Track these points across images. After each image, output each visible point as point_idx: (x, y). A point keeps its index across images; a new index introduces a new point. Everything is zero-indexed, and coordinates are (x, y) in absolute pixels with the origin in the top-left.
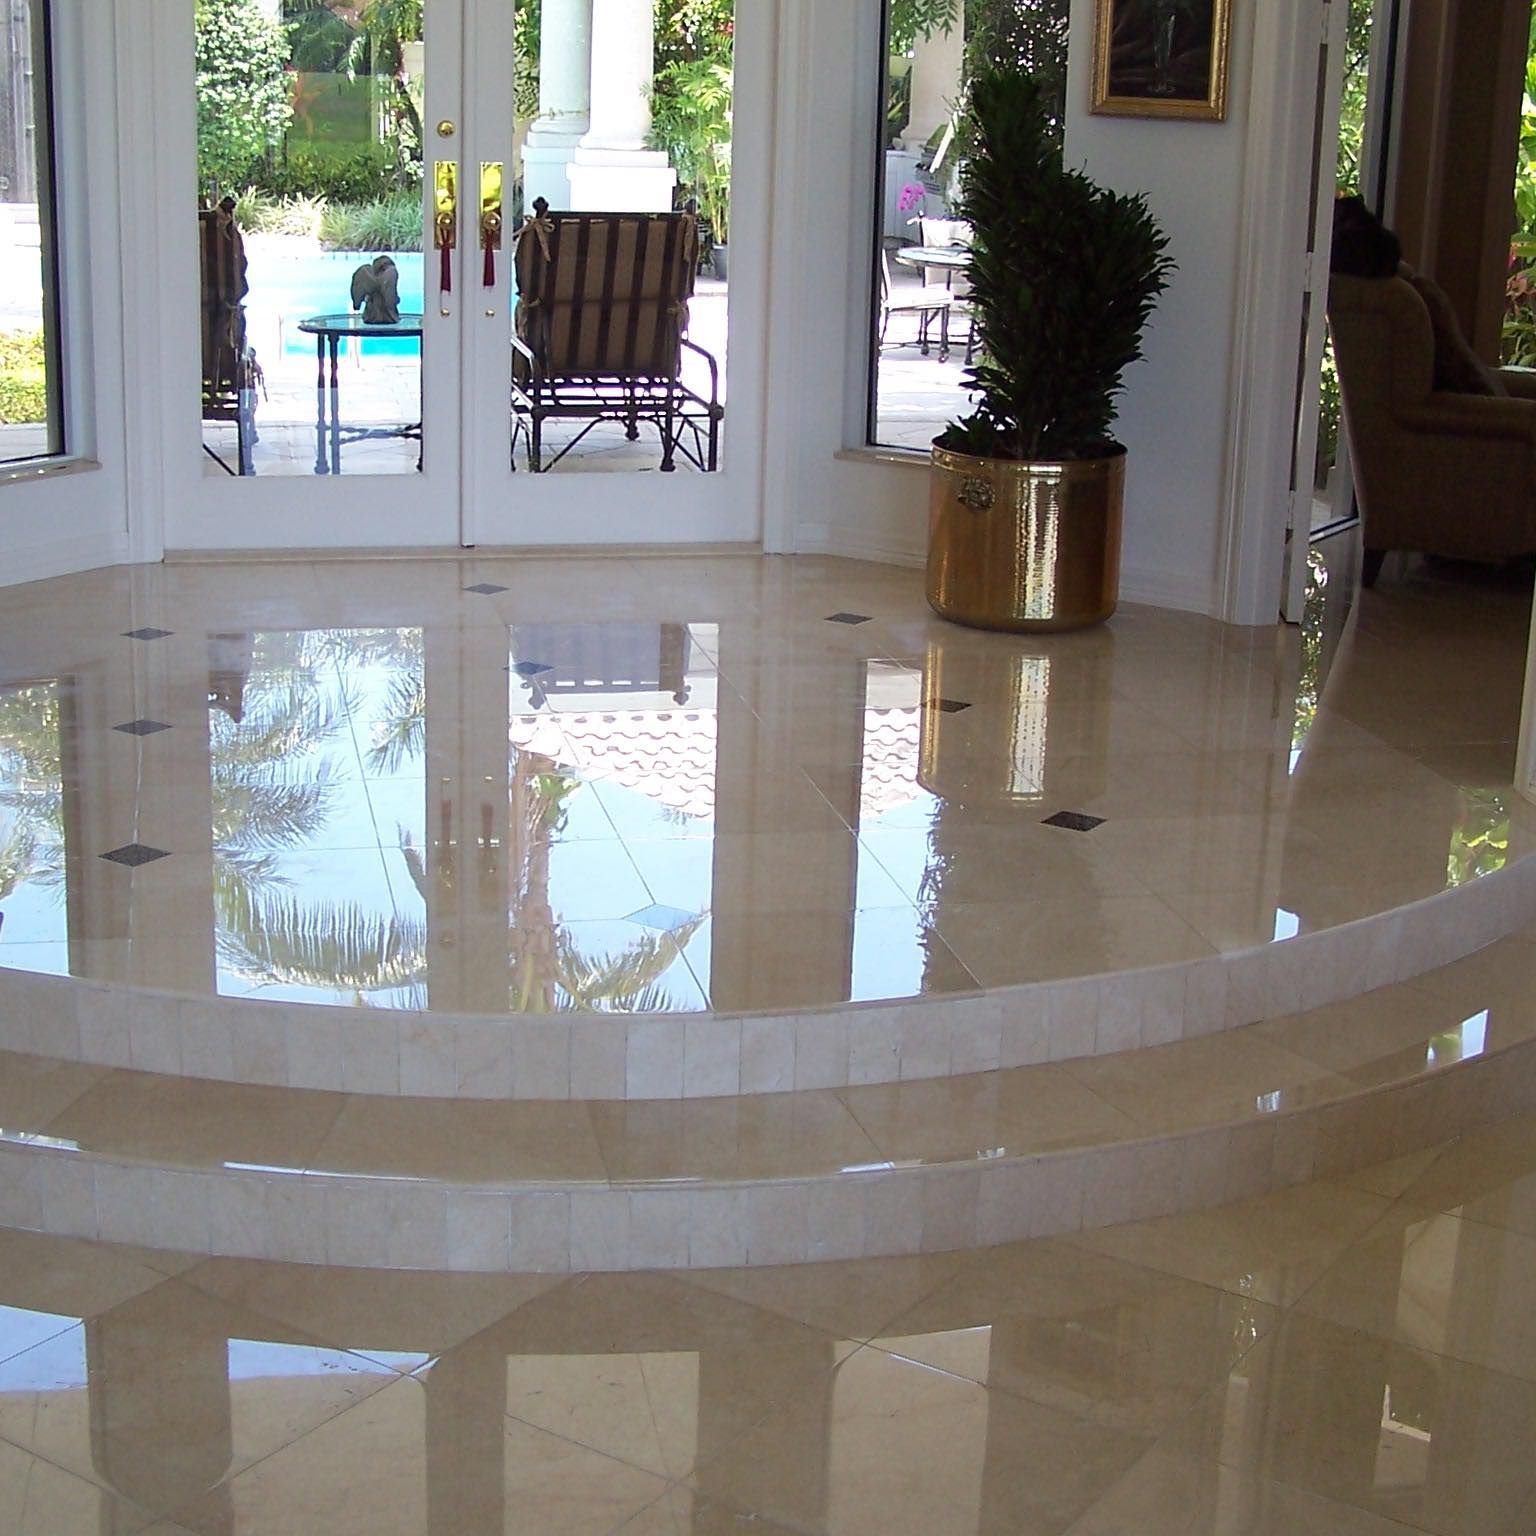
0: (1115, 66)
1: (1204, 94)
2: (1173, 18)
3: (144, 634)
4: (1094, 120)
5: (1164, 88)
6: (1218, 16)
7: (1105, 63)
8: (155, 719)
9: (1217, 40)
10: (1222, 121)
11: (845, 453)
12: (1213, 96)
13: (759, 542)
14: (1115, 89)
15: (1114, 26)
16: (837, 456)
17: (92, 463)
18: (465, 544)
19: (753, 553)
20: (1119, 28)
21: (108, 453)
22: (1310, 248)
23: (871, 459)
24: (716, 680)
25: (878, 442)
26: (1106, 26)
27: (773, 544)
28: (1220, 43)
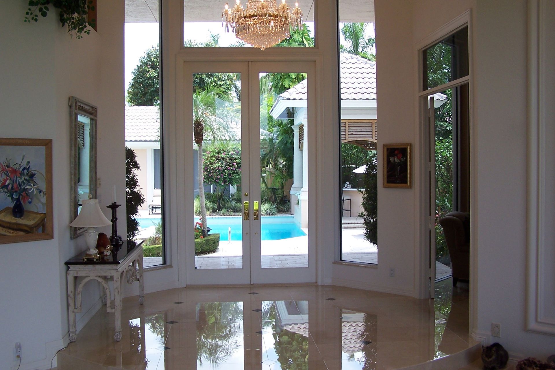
0: (388, 177)
1: (406, 183)
2: (399, 167)
3: (179, 303)
4: (384, 189)
5: (398, 181)
6: (408, 166)
7: (386, 176)
8: (175, 321)
9: (408, 171)
10: (411, 188)
11: (335, 263)
12: (408, 183)
13: (317, 282)
14: (388, 182)
15: (387, 169)
16: (333, 263)
17: (171, 266)
18: (252, 284)
19: (315, 285)
20: (388, 169)
21: (174, 264)
22: (430, 215)
23: (341, 264)
24: (308, 315)
25: (343, 260)
26: (386, 168)
27: (320, 283)
28: (409, 171)
